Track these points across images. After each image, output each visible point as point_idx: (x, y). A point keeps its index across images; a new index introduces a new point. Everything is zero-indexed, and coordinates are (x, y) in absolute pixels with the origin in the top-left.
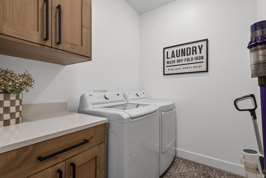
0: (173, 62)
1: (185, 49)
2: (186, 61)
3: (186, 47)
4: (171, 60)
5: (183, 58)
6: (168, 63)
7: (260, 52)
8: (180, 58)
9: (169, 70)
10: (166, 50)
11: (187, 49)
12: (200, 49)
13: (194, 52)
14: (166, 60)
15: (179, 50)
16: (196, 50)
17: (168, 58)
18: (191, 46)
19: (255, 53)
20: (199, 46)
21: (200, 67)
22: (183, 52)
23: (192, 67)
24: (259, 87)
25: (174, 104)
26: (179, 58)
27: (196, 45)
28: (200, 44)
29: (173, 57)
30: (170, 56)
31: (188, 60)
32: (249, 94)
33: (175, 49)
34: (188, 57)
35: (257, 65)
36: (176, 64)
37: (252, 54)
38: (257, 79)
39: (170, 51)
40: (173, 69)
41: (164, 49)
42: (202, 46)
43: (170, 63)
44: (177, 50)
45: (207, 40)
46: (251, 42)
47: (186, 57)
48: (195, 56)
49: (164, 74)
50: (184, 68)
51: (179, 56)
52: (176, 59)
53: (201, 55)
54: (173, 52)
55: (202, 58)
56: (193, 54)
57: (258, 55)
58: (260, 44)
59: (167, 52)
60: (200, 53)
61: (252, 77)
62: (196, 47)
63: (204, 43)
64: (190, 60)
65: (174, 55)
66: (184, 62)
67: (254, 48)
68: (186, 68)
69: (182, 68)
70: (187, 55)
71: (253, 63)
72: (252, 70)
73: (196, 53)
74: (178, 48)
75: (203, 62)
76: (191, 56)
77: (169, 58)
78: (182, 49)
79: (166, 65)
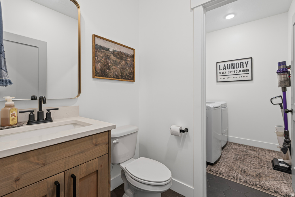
0: (225, 72)
1: (234, 64)
2: (235, 72)
3: (235, 62)
4: (223, 71)
5: (233, 70)
6: (220, 73)
7: (282, 76)
8: (231, 70)
9: (221, 78)
10: (219, 64)
11: (236, 63)
12: (247, 64)
13: (242, 66)
14: (219, 71)
15: (230, 64)
16: (243, 65)
17: (220, 70)
18: (239, 62)
19: (280, 76)
20: (245, 62)
21: (246, 77)
22: (233, 66)
23: (240, 77)
24: (282, 92)
25: (226, 104)
26: (229, 70)
27: (244, 61)
28: (246, 61)
29: (225, 69)
30: (222, 68)
31: (237, 71)
32: (279, 96)
33: (226, 64)
34: (237, 69)
35: (281, 81)
36: (227, 74)
37: (279, 76)
38: (281, 88)
39: (222, 65)
40: (225, 78)
41: (217, 63)
42: (248, 62)
43: (222, 73)
44: (228, 64)
45: (252, 58)
46: (278, 71)
47: (235, 69)
48: (242, 69)
49: (217, 82)
50: (233, 78)
51: (230, 69)
52: (227, 70)
53: (247, 68)
54: (225, 65)
55: (248, 70)
56: (241, 67)
57: (281, 77)
58: (282, 72)
59: (220, 66)
60: (247, 67)
61: (279, 87)
62: (243, 63)
63: (250, 60)
64: (239, 71)
65: (225, 67)
66: (233, 73)
67: (279, 74)
68: (235, 77)
69: (232, 78)
70: (236, 68)
71: (279, 80)
72: (279, 84)
73: (243, 67)
74: (229, 63)
75: (249, 73)
76: (239, 69)
77: (222, 70)
78: (232, 64)
79: (219, 74)
